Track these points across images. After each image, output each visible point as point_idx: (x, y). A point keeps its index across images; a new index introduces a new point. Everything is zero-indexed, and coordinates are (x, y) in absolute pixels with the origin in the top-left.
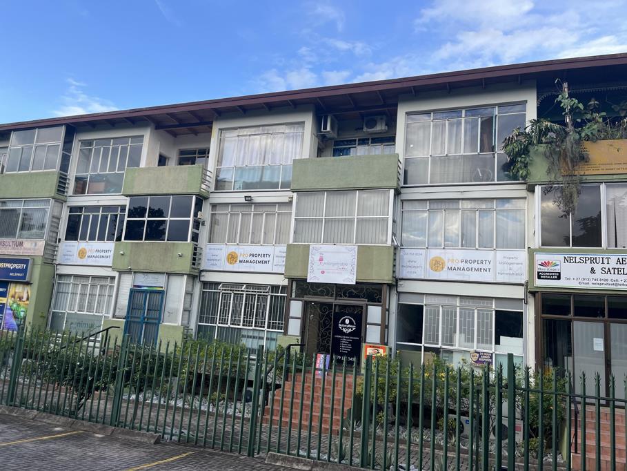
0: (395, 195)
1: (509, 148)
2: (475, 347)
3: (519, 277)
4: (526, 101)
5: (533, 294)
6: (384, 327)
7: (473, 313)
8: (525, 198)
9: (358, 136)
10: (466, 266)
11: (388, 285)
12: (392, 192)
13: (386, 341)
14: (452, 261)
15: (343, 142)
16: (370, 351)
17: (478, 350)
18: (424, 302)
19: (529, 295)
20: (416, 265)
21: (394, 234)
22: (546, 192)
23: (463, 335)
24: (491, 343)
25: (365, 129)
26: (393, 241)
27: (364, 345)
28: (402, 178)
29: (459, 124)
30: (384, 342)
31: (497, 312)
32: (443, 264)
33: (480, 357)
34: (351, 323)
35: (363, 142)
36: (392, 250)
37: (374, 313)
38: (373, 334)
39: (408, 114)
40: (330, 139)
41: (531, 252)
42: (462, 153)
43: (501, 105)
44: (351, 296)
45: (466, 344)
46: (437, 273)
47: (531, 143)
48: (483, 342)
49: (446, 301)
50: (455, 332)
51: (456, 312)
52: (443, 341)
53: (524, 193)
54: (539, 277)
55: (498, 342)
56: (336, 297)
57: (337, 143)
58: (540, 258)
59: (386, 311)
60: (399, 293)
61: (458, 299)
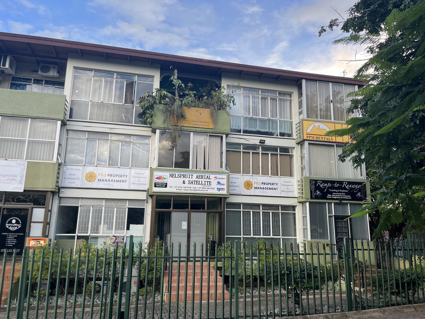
0: (62, 125)
1: (143, 103)
2: (113, 233)
3: (144, 186)
4: (154, 76)
5: (151, 196)
6: (46, 223)
7: (114, 210)
8: (151, 136)
9: (33, 76)
10: (111, 178)
11: (52, 192)
12: (59, 123)
13: (47, 234)
14: (102, 175)
15: (20, 79)
16: (32, 243)
17: (116, 235)
18: (79, 203)
19: (149, 197)
20: (75, 177)
21: (59, 154)
22: (162, 134)
23: (106, 225)
24: (124, 229)
25: (40, 72)
26: (58, 159)
27: (27, 239)
28: (68, 113)
29: (112, 82)
30: (45, 235)
31: (129, 208)
32: (95, 177)
33: (116, 239)
34: (17, 222)
35: (38, 82)
36: (57, 167)
37: (38, 214)
38: (36, 230)
39: (75, 68)
40: (9, 75)
41: (152, 170)
42: (113, 102)
43: (139, 75)
44: (19, 201)
45: (108, 231)
46: (91, 183)
47: (155, 103)
48: (118, 229)
49: (95, 203)
50: (100, 224)
51: (102, 210)
52: (91, 230)
53: (150, 133)
54: (155, 186)
55: (128, 228)
56: (5, 201)
57: (14, 79)
58: (157, 174)
59: (48, 212)
60: (60, 198)
61: (104, 201)
